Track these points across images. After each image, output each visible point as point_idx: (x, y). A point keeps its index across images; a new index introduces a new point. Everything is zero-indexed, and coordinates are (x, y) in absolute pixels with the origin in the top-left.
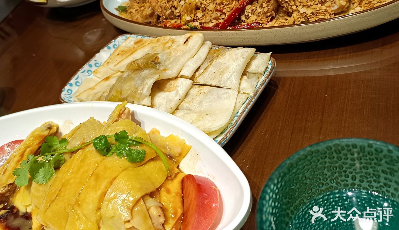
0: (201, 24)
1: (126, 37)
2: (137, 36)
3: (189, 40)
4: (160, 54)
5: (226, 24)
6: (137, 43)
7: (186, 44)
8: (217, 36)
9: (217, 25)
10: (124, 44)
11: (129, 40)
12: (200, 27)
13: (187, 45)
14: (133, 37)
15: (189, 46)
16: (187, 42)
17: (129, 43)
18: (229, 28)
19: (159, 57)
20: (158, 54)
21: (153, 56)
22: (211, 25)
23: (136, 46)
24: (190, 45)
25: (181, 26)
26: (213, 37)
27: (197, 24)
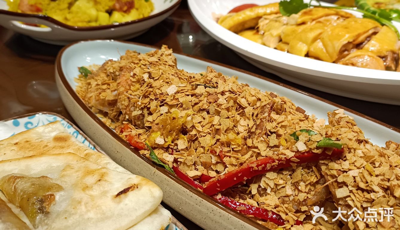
0: (176, 161)
2: (70, 126)
3: (130, 194)
6: (58, 139)
7: (118, 198)
9: (202, 179)
11: (54, 126)
12: (171, 166)
13: (120, 202)
14: (63, 124)
17: (50, 132)
18: (219, 196)
22: (192, 173)
24: (126, 205)
26: (184, 198)
27: (169, 158)
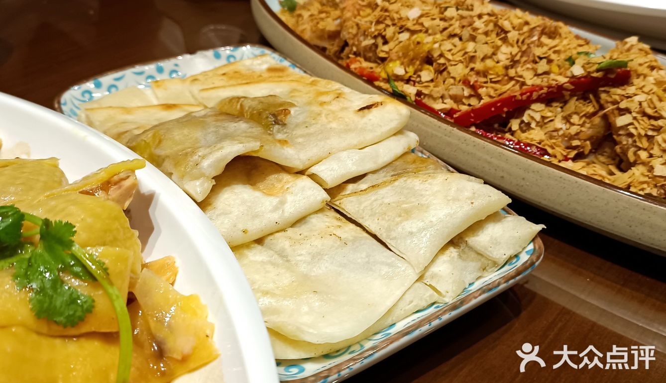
0: (419, 94)
1: (262, 52)
2: (283, 59)
3: (374, 110)
4: (297, 109)
5: (472, 118)
6: (271, 70)
7: (361, 113)
8: (440, 135)
9: (450, 113)
10: (248, 62)
11: (264, 59)
12: (413, 98)
13: (363, 117)
14: (274, 58)
15: (365, 120)
16: (366, 111)
17: (260, 64)
18: (473, 129)
19: (292, 112)
20: (292, 105)
21: (281, 105)
22: (438, 106)
23: (266, 75)
24: (370, 120)
25: (377, 79)
26: (430, 130)
27: (410, 90)
